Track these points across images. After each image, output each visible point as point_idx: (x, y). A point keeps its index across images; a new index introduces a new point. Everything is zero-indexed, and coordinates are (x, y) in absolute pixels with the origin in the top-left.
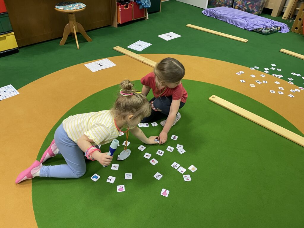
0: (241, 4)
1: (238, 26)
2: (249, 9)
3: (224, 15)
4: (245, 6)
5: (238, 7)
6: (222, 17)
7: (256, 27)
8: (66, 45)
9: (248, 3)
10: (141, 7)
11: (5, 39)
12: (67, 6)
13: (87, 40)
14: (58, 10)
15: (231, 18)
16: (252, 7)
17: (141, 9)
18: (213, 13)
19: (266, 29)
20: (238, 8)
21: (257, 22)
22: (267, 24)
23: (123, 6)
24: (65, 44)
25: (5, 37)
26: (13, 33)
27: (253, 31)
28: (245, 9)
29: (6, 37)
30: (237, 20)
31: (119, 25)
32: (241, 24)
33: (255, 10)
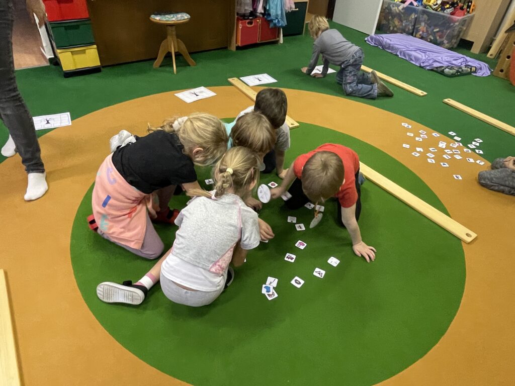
0: (425, 31)
1: (411, 62)
2: (437, 40)
3: (395, 45)
4: (430, 35)
5: (420, 35)
6: (391, 48)
7: (436, 65)
8: (160, 68)
9: (435, 30)
10: (271, 25)
11: (85, 53)
12: (167, 16)
13: (190, 63)
14: (154, 21)
15: (404, 50)
16: (441, 37)
17: (272, 28)
18: (379, 41)
19: (450, 69)
20: (420, 37)
21: (442, 58)
22: (454, 62)
23: (246, 22)
24: (160, 66)
25: (85, 50)
26: (95, 46)
27: (432, 70)
28: (430, 39)
29: (87, 51)
30: (413, 53)
31: (238, 48)
32: (417, 59)
33: (445, 42)
